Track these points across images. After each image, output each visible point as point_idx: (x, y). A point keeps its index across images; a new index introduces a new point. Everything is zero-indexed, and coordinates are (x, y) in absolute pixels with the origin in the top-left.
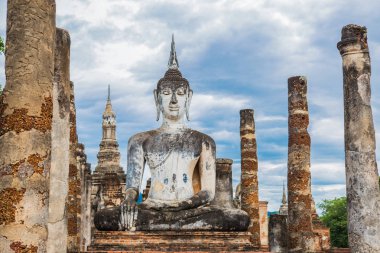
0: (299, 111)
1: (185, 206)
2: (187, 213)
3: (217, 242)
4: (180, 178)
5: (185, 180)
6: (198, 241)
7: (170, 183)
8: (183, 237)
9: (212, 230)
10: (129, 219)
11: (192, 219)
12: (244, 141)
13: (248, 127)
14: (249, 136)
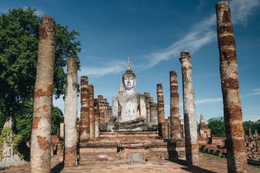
0: (173, 84)
1: (133, 122)
2: (133, 125)
3: (145, 135)
4: (132, 111)
5: (134, 112)
6: (137, 135)
7: (128, 113)
8: (132, 134)
9: (143, 131)
10: (111, 127)
11: (135, 127)
12: (158, 96)
13: (160, 91)
14: (160, 94)
